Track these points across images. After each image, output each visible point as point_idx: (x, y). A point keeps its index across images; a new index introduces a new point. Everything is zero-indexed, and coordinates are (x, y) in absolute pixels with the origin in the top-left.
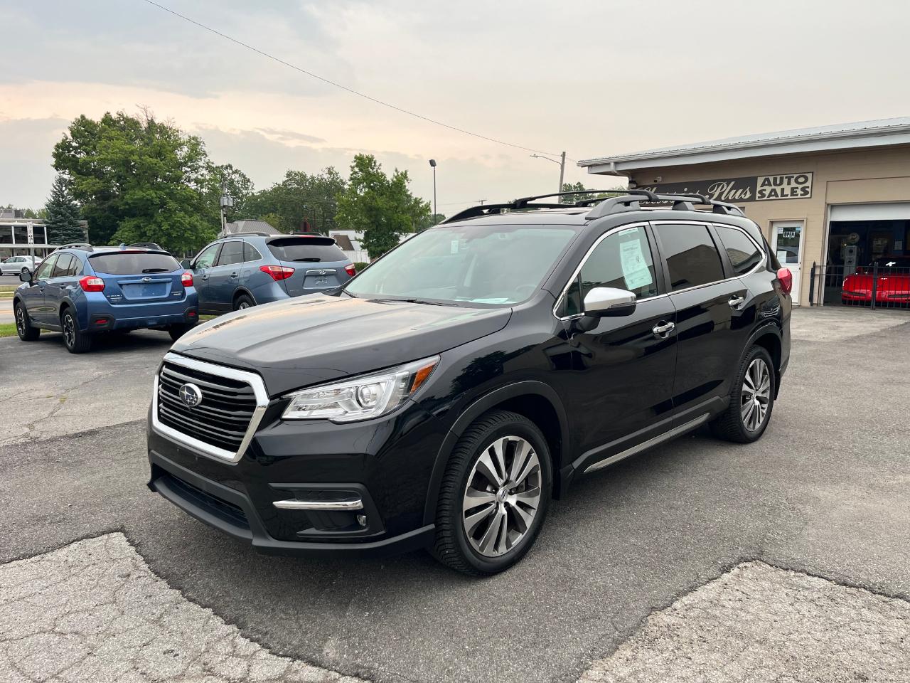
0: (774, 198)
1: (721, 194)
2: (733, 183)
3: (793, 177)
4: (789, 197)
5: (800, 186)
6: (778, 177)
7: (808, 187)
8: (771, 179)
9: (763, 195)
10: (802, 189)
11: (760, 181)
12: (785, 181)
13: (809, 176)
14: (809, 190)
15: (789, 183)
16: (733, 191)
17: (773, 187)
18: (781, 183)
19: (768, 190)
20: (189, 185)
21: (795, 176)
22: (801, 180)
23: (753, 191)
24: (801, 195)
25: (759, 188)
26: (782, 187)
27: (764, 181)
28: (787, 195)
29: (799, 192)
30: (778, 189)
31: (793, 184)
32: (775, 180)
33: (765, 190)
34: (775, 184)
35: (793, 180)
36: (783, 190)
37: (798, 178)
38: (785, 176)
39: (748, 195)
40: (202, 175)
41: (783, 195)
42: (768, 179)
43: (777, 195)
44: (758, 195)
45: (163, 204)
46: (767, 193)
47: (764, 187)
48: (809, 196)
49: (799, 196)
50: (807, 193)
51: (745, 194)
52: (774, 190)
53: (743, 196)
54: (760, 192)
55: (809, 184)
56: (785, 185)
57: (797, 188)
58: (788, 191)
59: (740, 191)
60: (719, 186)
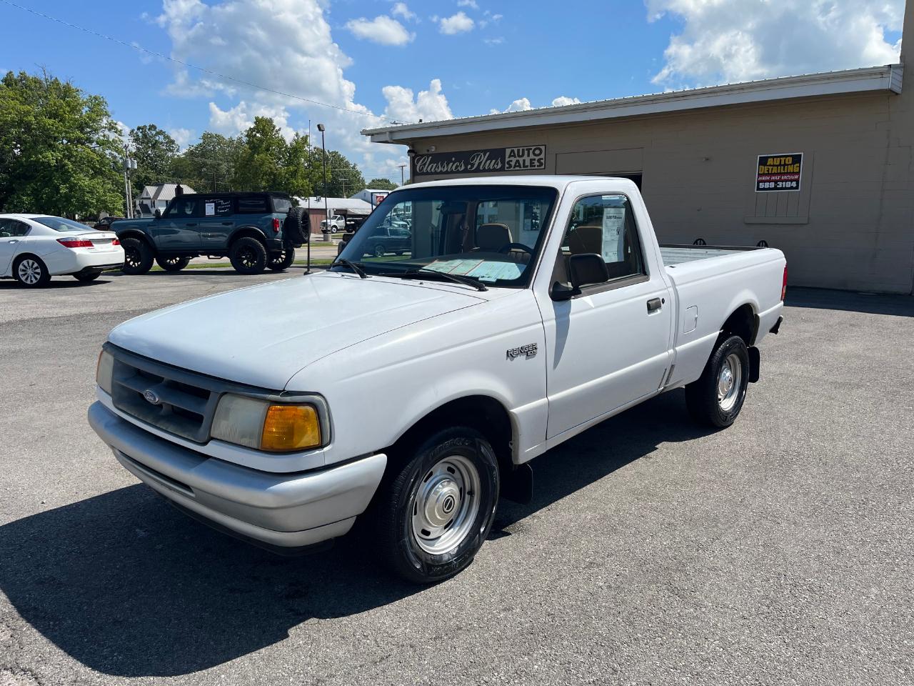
0: (518, 168)
1: (480, 164)
2: (488, 153)
3: (531, 149)
4: (529, 168)
5: (537, 158)
6: (521, 149)
7: (542, 159)
8: (516, 150)
9: (510, 166)
10: (539, 161)
11: (508, 151)
12: (526, 152)
13: (543, 148)
14: (543, 161)
15: (529, 156)
16: (489, 161)
17: (518, 158)
18: (523, 155)
19: (514, 160)
20: (91, 146)
21: (533, 148)
22: (537, 152)
23: (503, 162)
24: (538, 166)
25: (507, 160)
26: (523, 158)
27: (511, 153)
28: (527, 166)
29: (536, 163)
30: (521, 160)
31: (532, 156)
32: (519, 150)
33: (511, 161)
34: (519, 156)
35: (531, 151)
36: (524, 161)
37: (535, 149)
38: (525, 148)
39: (500, 165)
40: (104, 136)
41: (524, 166)
42: (513, 151)
43: (519, 166)
44: (507, 166)
45: (60, 167)
46: (513, 164)
47: (511, 158)
48: (543, 167)
49: (536, 167)
50: (541, 164)
51: (497, 164)
52: (518, 161)
53: (496, 166)
54: (508, 163)
55: (542, 156)
56: (525, 157)
57: (535, 160)
58: (528, 163)
59: (494, 161)
60: (478, 155)
